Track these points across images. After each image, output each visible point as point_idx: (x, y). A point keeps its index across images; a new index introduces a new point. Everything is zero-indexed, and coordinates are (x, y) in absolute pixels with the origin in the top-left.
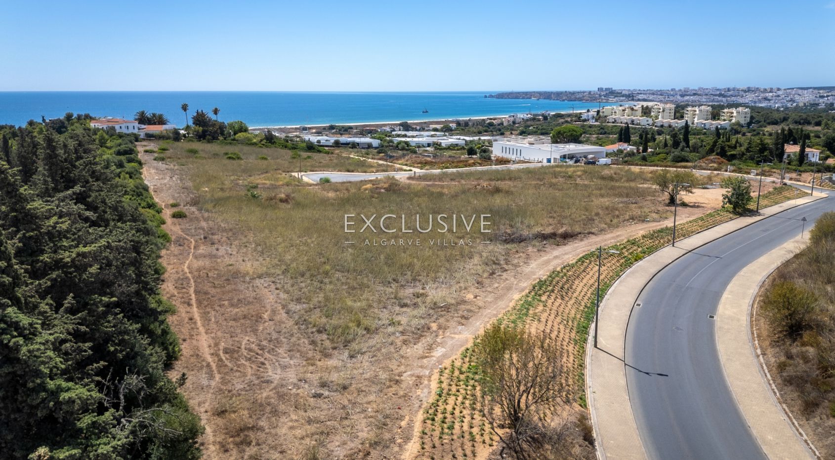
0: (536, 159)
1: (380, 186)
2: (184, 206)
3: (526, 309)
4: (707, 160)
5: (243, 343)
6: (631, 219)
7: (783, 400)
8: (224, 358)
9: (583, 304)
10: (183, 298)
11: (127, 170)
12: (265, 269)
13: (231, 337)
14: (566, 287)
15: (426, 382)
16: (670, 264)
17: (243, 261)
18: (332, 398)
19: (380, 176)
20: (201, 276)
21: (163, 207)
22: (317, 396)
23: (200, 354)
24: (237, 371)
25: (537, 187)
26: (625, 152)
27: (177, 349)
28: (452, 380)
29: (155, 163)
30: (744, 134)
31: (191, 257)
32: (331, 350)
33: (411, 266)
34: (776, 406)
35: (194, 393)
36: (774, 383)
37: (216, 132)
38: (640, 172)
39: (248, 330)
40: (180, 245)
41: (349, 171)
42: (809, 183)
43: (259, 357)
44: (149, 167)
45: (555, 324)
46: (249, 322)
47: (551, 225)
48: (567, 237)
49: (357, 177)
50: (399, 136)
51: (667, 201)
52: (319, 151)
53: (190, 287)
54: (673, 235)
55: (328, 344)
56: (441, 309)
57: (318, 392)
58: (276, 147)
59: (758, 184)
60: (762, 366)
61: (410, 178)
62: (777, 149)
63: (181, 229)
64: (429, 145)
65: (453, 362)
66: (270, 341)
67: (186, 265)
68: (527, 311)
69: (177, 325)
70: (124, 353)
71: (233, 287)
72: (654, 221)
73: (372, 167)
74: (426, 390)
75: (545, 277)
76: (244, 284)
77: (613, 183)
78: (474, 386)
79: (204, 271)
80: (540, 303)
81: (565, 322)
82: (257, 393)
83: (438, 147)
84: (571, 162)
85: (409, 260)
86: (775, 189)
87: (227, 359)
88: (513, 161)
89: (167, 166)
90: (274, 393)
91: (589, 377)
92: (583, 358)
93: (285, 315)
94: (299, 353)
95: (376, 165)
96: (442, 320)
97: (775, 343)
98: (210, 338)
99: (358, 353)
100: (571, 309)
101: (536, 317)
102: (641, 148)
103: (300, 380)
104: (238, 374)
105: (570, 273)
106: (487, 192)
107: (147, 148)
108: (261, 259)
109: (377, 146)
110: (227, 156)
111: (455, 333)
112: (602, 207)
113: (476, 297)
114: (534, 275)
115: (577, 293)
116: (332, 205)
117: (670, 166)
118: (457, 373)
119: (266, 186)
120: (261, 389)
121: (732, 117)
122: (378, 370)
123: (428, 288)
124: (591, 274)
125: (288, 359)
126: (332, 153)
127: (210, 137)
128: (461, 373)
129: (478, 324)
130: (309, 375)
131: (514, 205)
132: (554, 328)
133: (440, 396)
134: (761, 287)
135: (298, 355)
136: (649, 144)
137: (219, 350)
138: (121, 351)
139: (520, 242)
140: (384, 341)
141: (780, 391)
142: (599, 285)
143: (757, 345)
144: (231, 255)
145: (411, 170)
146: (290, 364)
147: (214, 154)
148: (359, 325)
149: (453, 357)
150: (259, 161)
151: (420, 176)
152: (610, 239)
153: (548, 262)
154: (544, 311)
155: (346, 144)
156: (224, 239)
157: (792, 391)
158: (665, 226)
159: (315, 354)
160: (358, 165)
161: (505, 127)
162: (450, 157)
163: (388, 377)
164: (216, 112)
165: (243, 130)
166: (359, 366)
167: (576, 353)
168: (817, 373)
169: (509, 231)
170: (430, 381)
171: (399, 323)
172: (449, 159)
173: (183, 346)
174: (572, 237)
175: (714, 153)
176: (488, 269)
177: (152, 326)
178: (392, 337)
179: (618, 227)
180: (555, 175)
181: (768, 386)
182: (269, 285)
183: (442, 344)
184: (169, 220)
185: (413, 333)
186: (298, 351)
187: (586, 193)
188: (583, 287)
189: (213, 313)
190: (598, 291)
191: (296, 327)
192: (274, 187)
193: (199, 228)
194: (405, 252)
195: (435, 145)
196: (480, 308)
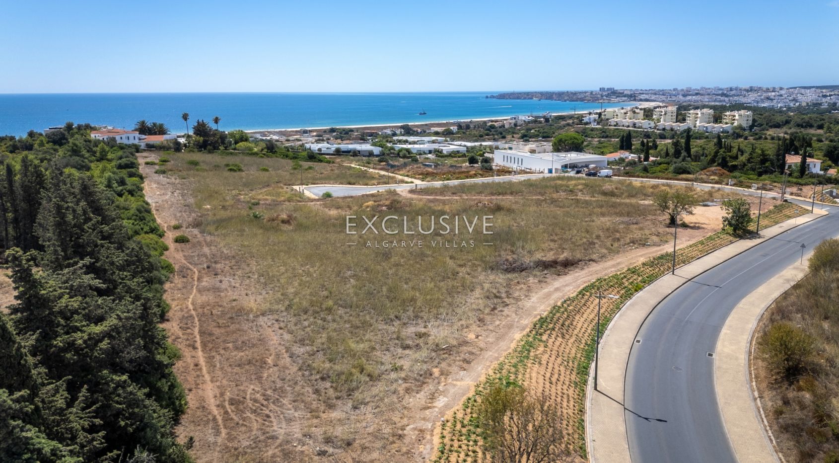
0: (538, 169)
1: (381, 203)
2: (187, 228)
3: (526, 350)
4: (709, 171)
5: (248, 393)
6: (631, 242)
7: (779, 449)
8: (229, 411)
9: (583, 341)
10: (187, 340)
11: (129, 187)
12: (268, 305)
13: (237, 385)
14: (567, 323)
15: (428, 437)
16: (670, 294)
17: (247, 295)
18: (336, 456)
19: (382, 189)
20: (206, 314)
21: (165, 229)
22: (322, 453)
23: (206, 406)
24: (243, 425)
25: (538, 203)
26: (627, 160)
27: (183, 402)
28: (454, 435)
29: (156, 177)
30: (746, 138)
31: (195, 291)
32: (335, 400)
33: (413, 300)
34: (772, 455)
35: (201, 452)
36: (771, 430)
37: (216, 142)
38: (641, 186)
39: (253, 377)
40: (184, 277)
41: (350, 184)
42: (810, 198)
43: (264, 408)
44: (151, 181)
45: (556, 366)
46: (253, 368)
47: (552, 249)
48: (568, 265)
49: (359, 190)
50: (400, 141)
51: (668, 221)
52: (321, 161)
53: (194, 327)
54: (671, 262)
55: (331, 392)
56: (443, 351)
57: (323, 449)
58: (277, 157)
59: (758, 201)
60: (759, 410)
61: (411, 191)
62: (778, 160)
63: (184, 256)
64: (430, 152)
65: (455, 413)
66: (274, 390)
67: (190, 300)
68: (528, 354)
69: (183, 372)
70: (134, 427)
71: (237, 326)
72: (655, 245)
73: (373, 178)
74: (428, 446)
75: (546, 313)
76: (247, 323)
77: (614, 199)
78: (475, 441)
79: (208, 308)
80: (541, 343)
81: (566, 363)
82: (262, 451)
83: (439, 154)
84: (572, 174)
85: (412, 293)
86: (776, 207)
87: (233, 411)
88: (515, 172)
89: (168, 180)
90: (280, 451)
91: (589, 423)
92: (583, 402)
93: (288, 359)
94: (303, 404)
95: (377, 176)
96: (444, 365)
97: (772, 386)
98: (215, 387)
99: (362, 403)
100: (572, 349)
101: (536, 360)
102: (642, 156)
103: (305, 436)
104: (243, 429)
105: (571, 308)
106: (488, 210)
107: (148, 160)
108: (264, 292)
109: (378, 153)
110: (228, 168)
111: (457, 380)
112: (603, 229)
113: (477, 337)
114: (535, 310)
115: (578, 329)
116: (334, 225)
117: (670, 179)
118: (459, 426)
119: (267, 202)
120: (266, 446)
121: (734, 120)
122: (381, 423)
123: (429, 326)
124: (591, 308)
125: (293, 411)
126: (333, 162)
127: (211, 147)
128: (463, 426)
129: (480, 368)
130: (314, 428)
131: (515, 224)
132: (555, 370)
133: (442, 452)
134: (760, 321)
135: (302, 406)
136: (651, 151)
137: (225, 401)
138: (132, 425)
139: (521, 271)
140: (387, 389)
141: (776, 438)
142: (599, 319)
143: (755, 387)
144: (234, 287)
145: (412, 182)
146: (294, 416)
147: (215, 166)
148: (362, 371)
149: (454, 409)
150: (260, 172)
151: (421, 189)
152: (611, 268)
153: (548, 295)
154: (545, 352)
155: (348, 152)
156: (227, 268)
157: (788, 439)
158: (665, 251)
159: (319, 405)
160: (359, 177)
161: (506, 130)
162: (452, 166)
163: (391, 431)
164: (216, 121)
165: (244, 139)
166: (362, 418)
167: (576, 397)
168: (813, 421)
169: (510, 258)
170: (432, 435)
171: (401, 369)
172: (451, 169)
173: (188, 397)
174: (573, 265)
175: (716, 164)
176: (489, 302)
177: (159, 384)
178: (395, 384)
179: (618, 252)
180: (557, 189)
181: (765, 433)
182: (273, 324)
183: (444, 393)
184: (172, 245)
185: (415, 379)
186: (303, 401)
187: (587, 212)
188: (583, 323)
189: (218, 357)
190: (598, 326)
191: (300, 373)
192: (275, 204)
193: (202, 255)
194: (406, 283)
195: (437, 153)
196: (481, 350)
